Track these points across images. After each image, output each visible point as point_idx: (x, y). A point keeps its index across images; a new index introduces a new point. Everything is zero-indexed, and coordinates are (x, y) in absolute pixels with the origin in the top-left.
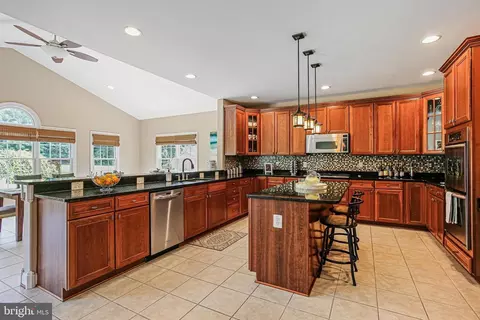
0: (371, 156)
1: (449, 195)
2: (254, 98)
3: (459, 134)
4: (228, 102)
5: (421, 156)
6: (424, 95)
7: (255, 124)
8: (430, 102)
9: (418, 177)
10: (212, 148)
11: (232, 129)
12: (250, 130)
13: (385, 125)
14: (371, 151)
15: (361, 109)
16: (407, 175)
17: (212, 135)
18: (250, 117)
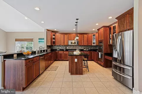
0: (82, 46)
1: (100, 53)
2: (55, 30)
3: (101, 42)
4: (48, 30)
5: (92, 46)
6: (92, 33)
7: (54, 37)
8: (93, 35)
9: (91, 50)
10: (39, 43)
11: (49, 38)
12: (53, 38)
13: (85, 39)
14: (83, 45)
15: (81, 35)
16: (89, 50)
17: (39, 39)
18: (53, 35)
